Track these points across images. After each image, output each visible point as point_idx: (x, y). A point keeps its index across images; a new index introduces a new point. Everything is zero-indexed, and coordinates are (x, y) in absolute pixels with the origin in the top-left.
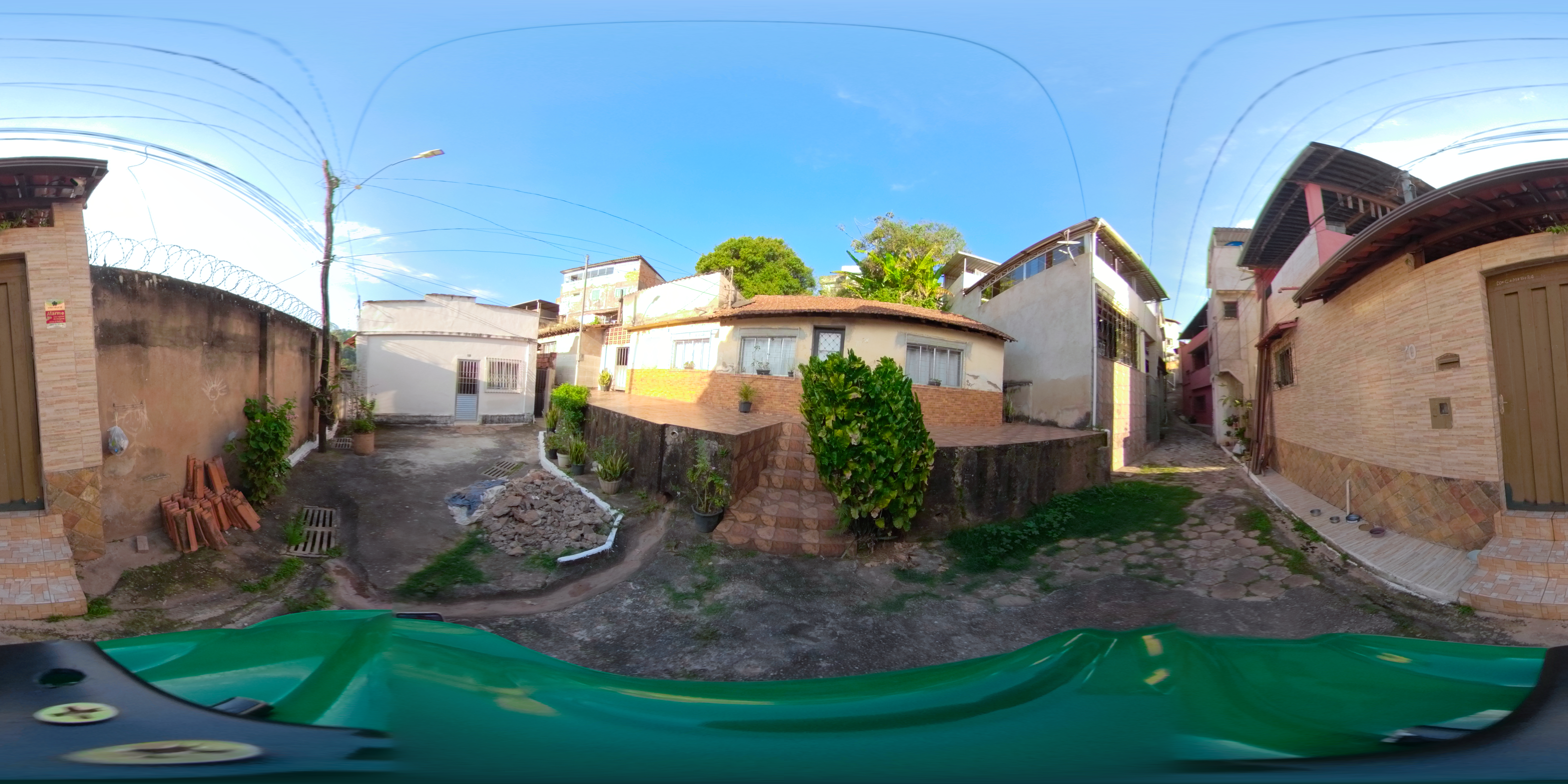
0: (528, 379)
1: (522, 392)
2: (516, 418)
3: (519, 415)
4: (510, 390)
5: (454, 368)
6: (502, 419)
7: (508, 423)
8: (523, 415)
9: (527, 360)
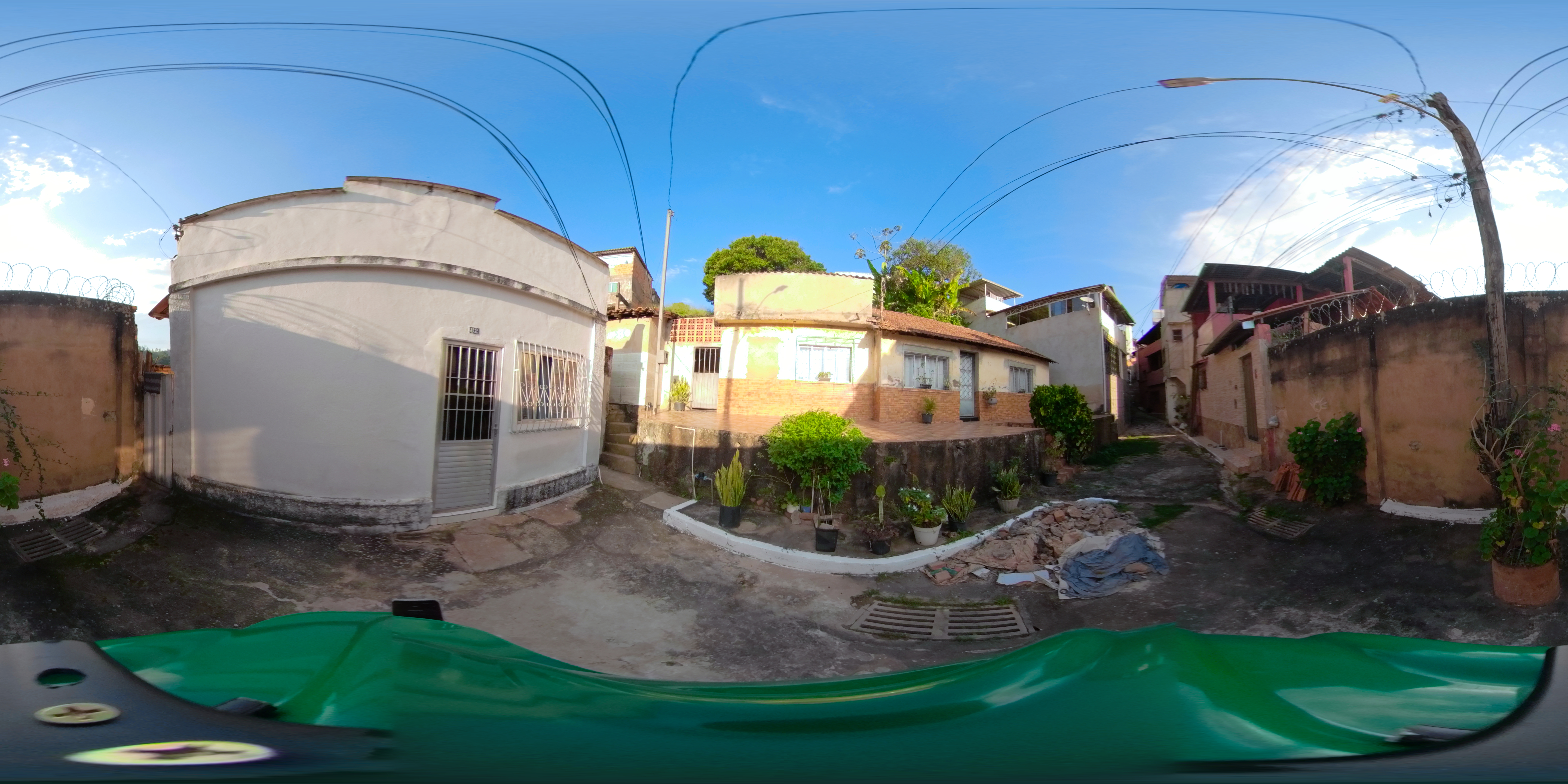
0: (593, 397)
1: (583, 425)
2: (573, 481)
3: (578, 474)
4: (561, 421)
6: (549, 490)
7: (559, 494)
8: (584, 472)
9: (591, 356)
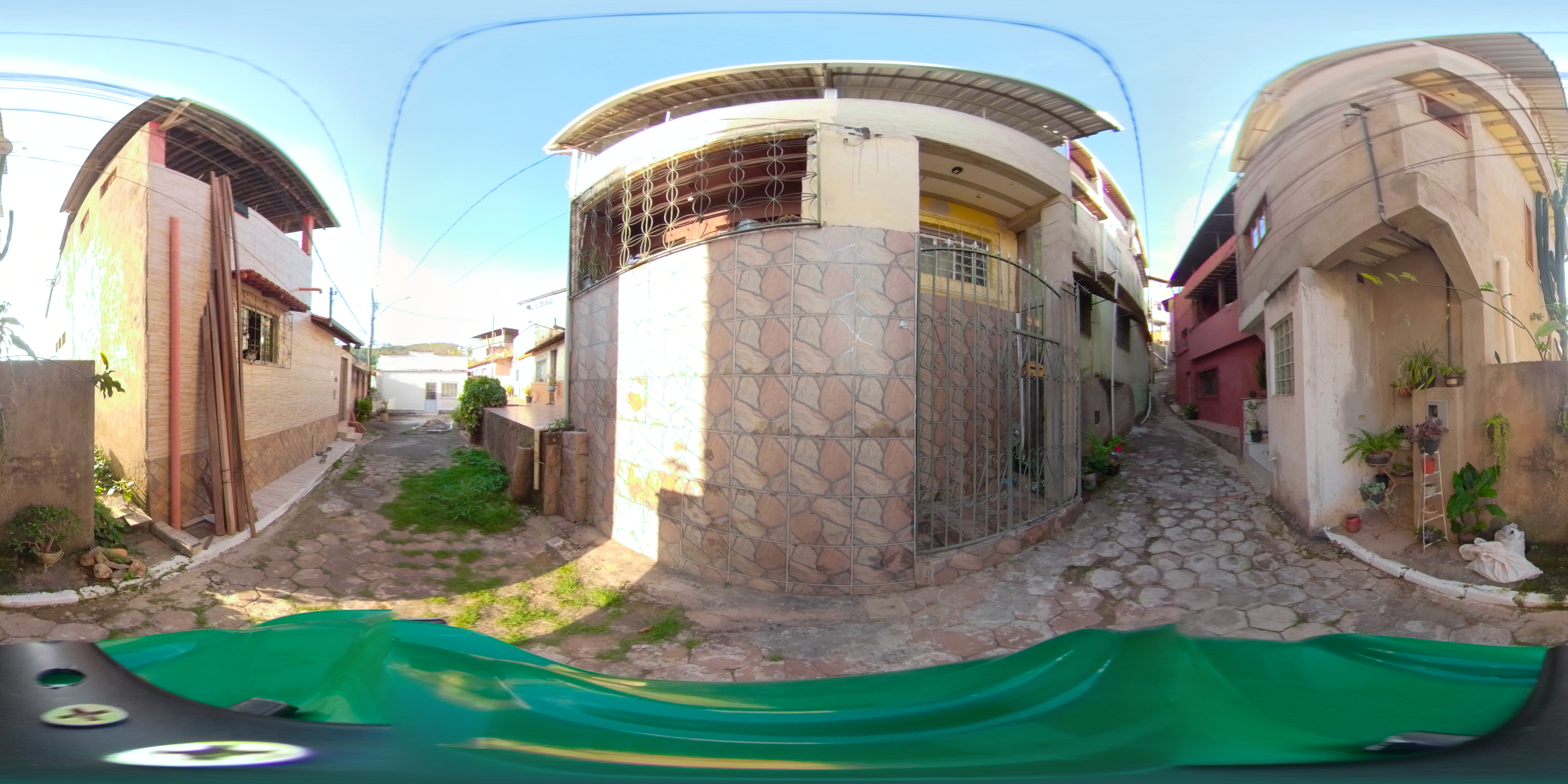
0: (461, 391)
1: (458, 398)
4: (450, 397)
5: (424, 387)
6: (449, 412)
9: (461, 381)
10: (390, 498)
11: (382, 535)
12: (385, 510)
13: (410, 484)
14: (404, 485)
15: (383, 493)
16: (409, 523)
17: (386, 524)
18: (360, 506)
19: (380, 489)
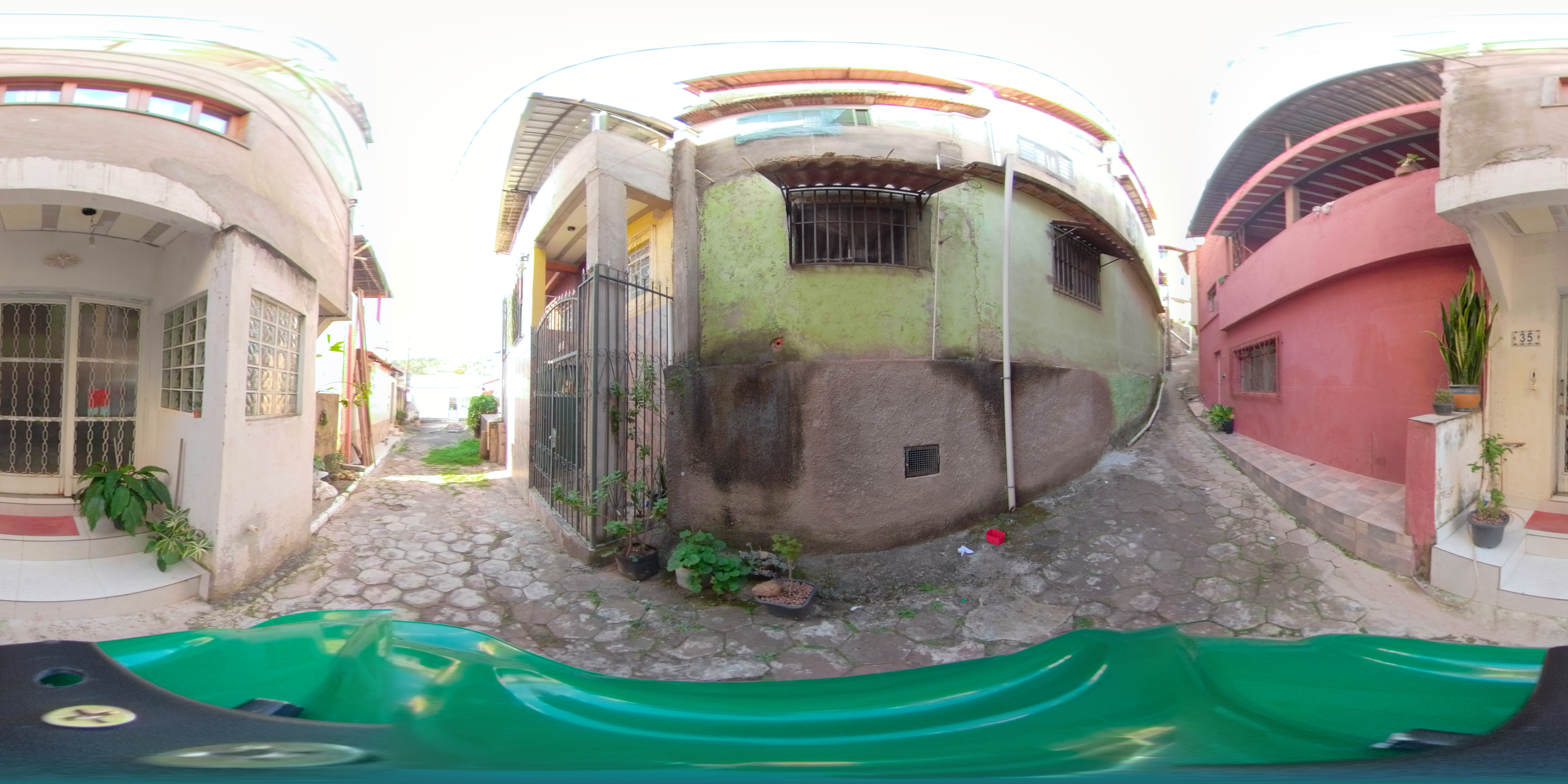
10: (426, 456)
11: (423, 465)
12: (423, 460)
13: (434, 453)
14: (431, 453)
15: (421, 455)
16: (433, 462)
17: (424, 463)
18: (412, 458)
19: (420, 454)
